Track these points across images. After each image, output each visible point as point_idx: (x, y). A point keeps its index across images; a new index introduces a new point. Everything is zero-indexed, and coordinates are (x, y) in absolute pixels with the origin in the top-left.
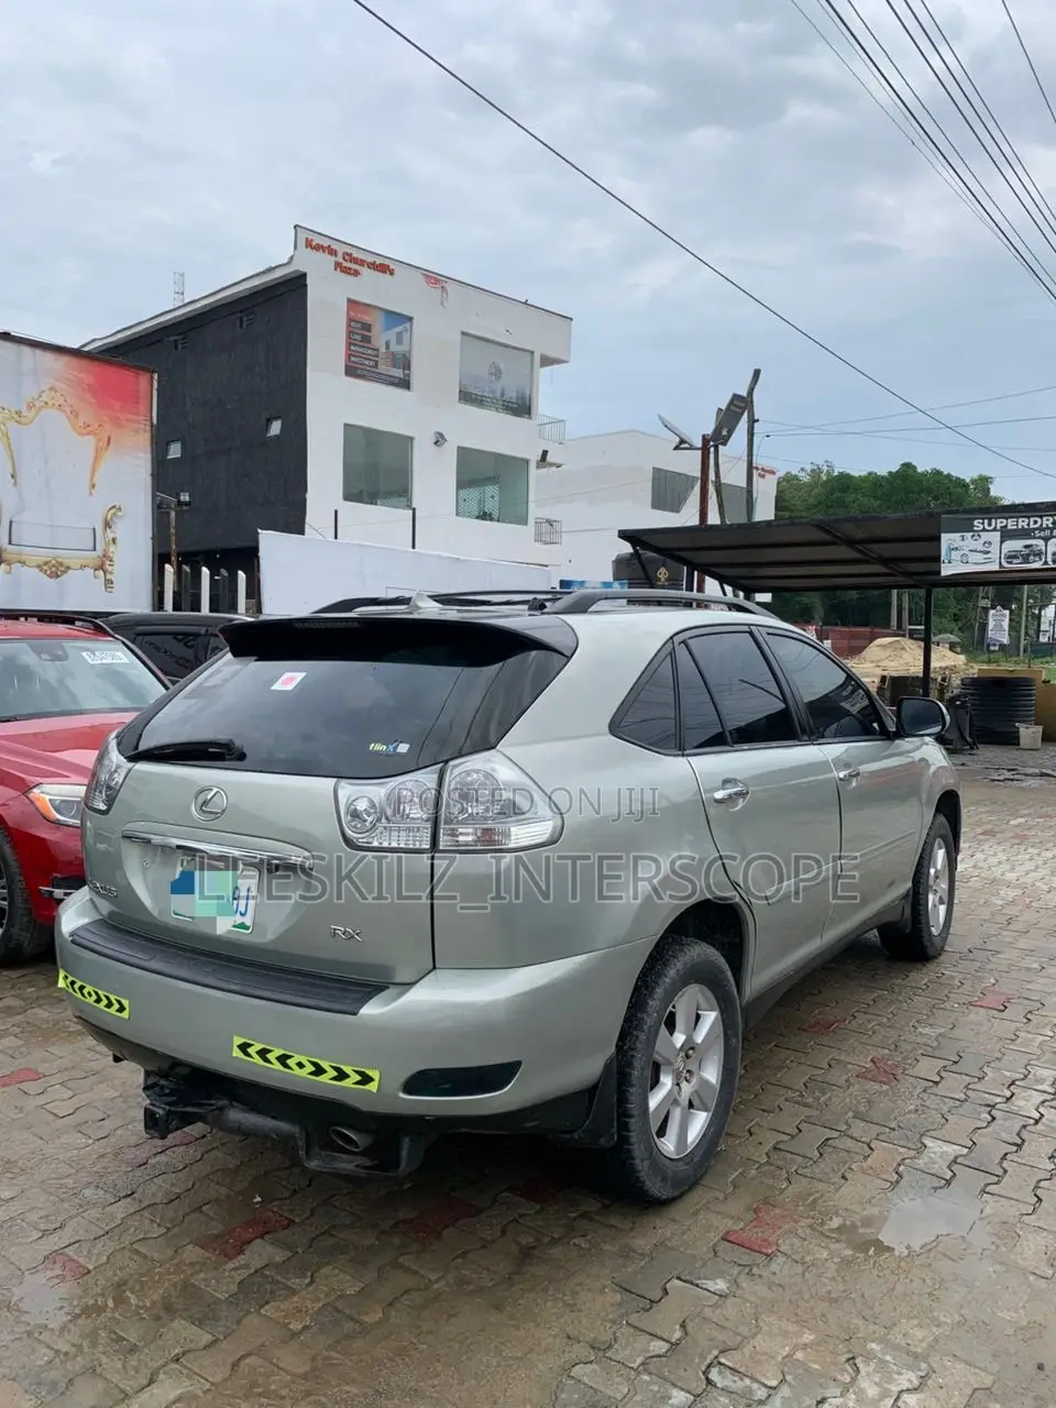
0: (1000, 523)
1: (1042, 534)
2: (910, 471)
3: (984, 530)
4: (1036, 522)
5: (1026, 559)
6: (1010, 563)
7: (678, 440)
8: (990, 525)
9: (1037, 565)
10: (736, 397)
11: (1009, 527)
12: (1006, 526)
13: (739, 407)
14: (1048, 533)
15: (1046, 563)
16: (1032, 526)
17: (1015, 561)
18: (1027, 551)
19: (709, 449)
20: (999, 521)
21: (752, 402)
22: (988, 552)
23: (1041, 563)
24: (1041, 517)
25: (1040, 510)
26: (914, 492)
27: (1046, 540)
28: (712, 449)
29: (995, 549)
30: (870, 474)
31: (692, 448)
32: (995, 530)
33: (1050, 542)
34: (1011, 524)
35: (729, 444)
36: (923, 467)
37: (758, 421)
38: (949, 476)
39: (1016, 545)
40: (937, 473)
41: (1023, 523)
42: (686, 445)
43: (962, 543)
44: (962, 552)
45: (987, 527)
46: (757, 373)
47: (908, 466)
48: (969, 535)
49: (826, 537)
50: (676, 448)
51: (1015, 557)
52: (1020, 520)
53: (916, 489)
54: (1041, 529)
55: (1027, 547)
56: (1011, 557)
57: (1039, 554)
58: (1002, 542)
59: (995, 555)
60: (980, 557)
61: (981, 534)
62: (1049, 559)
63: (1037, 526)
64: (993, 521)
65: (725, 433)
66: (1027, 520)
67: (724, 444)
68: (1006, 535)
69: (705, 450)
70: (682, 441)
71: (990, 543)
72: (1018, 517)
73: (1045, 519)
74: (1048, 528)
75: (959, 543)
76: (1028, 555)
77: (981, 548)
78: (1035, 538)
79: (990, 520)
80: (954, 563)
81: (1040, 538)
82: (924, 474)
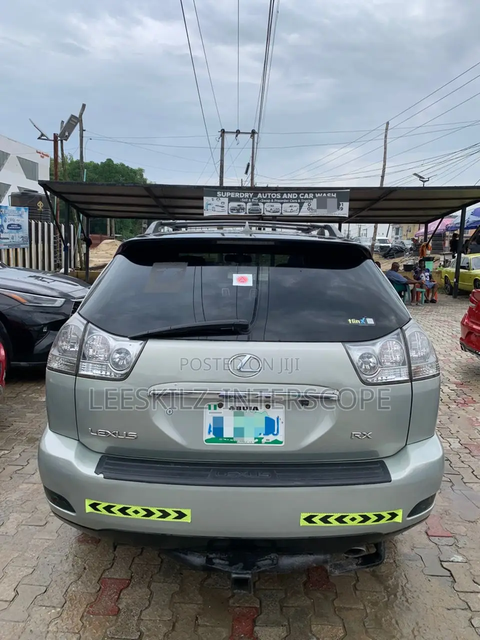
0: (228, 194)
1: (245, 200)
2: (111, 163)
3: (222, 197)
4: (242, 195)
5: (238, 212)
6: (232, 212)
7: (40, 134)
8: (224, 194)
9: (243, 214)
10: (72, 116)
11: (232, 196)
12: (230, 196)
13: (74, 122)
14: (246, 200)
15: (246, 213)
16: (241, 197)
17: (234, 211)
18: (238, 208)
19: (57, 142)
20: (228, 193)
21: (82, 120)
22: (223, 207)
23: (245, 213)
24: (244, 193)
25: (245, 190)
26: (113, 173)
27: (246, 203)
28: (59, 142)
29: (226, 205)
30: (91, 162)
31: (48, 139)
32: (226, 197)
33: (248, 204)
34: (232, 195)
35: (68, 140)
36: (116, 161)
37: (85, 130)
38: (128, 167)
39: (234, 204)
40: (123, 165)
41: (237, 195)
42: (45, 138)
43: (212, 202)
44: (212, 206)
45: (223, 196)
46: (84, 106)
47: (109, 160)
48: (215, 198)
49: (146, 193)
50: (39, 138)
51: (234, 210)
52: (236, 194)
53: (114, 172)
54: (244, 198)
55: (238, 205)
56: (233, 209)
57: (243, 209)
58: (229, 203)
59: (226, 208)
60: (220, 209)
61: (220, 198)
62: (247, 212)
63: (242, 197)
64: (225, 193)
65: (67, 134)
66: (239, 194)
67: (66, 140)
68: (231, 200)
69: (55, 141)
70: (42, 135)
71: (224, 203)
72: (235, 192)
73: (246, 194)
74: (247, 198)
75: (211, 202)
76: (239, 209)
77: (221, 205)
78: (242, 202)
79: (224, 192)
80: (209, 211)
81: (243, 202)
82: (117, 165)
